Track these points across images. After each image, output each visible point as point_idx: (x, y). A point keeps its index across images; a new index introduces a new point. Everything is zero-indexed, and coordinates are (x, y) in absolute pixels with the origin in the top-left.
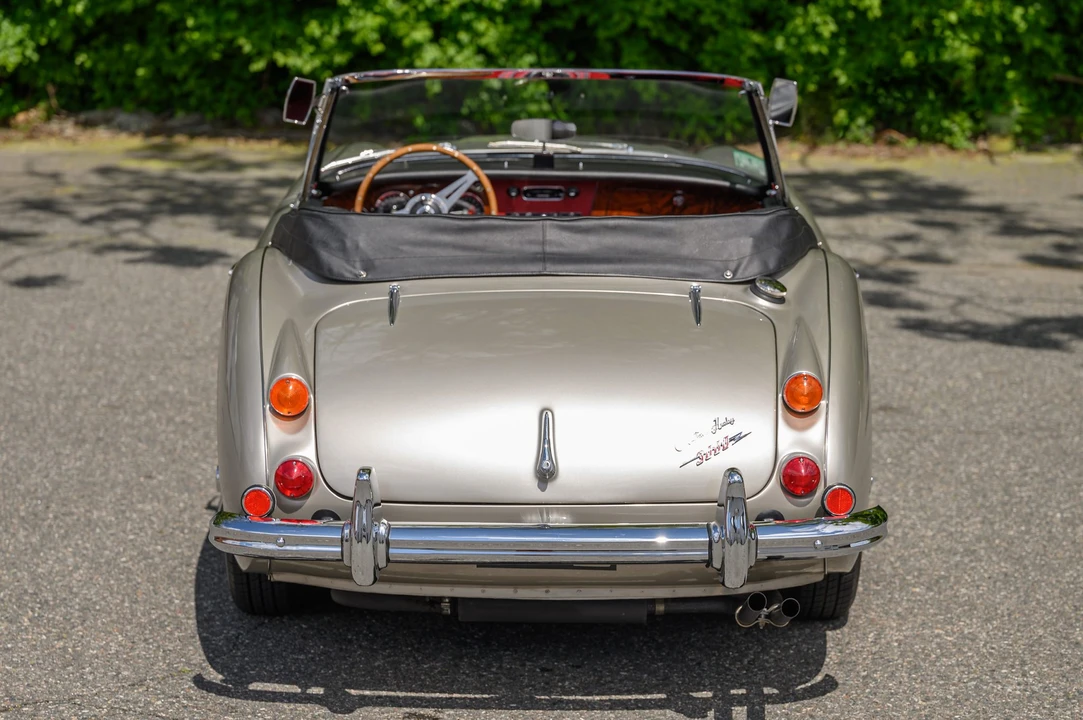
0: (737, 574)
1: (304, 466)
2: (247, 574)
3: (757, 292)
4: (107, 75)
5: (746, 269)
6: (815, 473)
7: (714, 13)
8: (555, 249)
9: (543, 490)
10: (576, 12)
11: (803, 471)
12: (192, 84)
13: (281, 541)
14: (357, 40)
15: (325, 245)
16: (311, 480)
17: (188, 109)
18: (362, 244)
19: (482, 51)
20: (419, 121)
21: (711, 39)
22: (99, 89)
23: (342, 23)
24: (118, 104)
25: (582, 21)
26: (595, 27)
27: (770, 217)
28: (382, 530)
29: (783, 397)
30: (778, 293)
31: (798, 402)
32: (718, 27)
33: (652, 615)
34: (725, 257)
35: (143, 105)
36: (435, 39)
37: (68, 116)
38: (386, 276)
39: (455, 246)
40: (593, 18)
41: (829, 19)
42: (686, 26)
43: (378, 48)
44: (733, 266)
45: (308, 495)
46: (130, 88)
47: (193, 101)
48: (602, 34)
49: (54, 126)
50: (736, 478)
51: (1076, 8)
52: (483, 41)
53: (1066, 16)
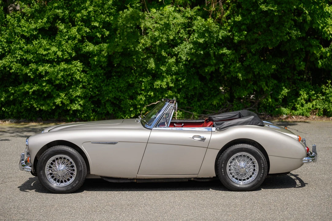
4: (7, 112)
7: (123, 97)
10: (97, 98)
12: (24, 113)
14: (57, 104)
17: (23, 118)
19: (80, 105)
20: (68, 119)
21: (123, 101)
22: (6, 114)
23: (54, 101)
24: (10, 118)
25: (98, 99)
26: (101, 100)
32: (124, 99)
35: (15, 118)
36: (71, 103)
40: (101, 98)
41: (144, 97)
42: (118, 99)
43: (61, 105)
47: (24, 116)
48: (102, 101)
51: (190, 94)
52: (80, 103)
53: (188, 96)
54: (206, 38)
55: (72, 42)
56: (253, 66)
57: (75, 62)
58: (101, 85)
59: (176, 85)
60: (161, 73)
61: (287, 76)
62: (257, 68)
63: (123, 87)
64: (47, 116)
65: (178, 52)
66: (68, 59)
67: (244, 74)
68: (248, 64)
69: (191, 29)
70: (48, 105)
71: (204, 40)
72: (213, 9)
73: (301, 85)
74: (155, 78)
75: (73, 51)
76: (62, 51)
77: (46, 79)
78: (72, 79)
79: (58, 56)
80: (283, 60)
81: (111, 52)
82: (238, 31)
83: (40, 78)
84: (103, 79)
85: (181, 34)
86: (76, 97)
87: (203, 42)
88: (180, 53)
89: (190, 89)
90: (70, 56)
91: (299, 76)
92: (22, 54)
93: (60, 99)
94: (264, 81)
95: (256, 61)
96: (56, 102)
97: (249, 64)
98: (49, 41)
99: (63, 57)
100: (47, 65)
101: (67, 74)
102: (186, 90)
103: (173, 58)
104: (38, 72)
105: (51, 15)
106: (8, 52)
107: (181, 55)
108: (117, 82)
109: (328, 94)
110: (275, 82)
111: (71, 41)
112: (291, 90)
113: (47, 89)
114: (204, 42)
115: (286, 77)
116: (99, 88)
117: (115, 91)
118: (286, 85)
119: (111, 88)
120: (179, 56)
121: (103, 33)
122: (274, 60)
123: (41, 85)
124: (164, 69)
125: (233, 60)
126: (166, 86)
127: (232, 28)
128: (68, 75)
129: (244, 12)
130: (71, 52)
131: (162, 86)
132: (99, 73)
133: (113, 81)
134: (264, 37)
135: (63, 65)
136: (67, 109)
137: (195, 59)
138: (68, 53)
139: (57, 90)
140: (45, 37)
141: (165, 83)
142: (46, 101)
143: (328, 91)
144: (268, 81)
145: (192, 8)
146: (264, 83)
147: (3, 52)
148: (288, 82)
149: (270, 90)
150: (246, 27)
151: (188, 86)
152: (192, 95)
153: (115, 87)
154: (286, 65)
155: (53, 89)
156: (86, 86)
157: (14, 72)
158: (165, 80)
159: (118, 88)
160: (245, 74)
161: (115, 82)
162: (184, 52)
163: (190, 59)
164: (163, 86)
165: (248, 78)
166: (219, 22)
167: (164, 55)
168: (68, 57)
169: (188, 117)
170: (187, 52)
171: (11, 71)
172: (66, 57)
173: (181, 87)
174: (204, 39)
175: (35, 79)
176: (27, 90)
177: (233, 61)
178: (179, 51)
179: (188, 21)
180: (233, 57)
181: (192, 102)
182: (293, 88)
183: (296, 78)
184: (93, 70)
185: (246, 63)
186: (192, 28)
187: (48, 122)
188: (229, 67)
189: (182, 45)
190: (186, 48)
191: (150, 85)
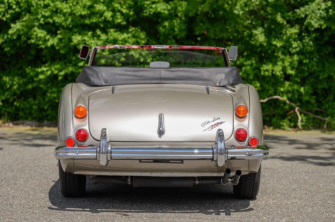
0: (221, 161)
1: (85, 131)
2: (65, 173)
3: (227, 89)
4: (23, 110)
5: (223, 82)
6: (246, 134)
8: (164, 76)
9: (160, 137)
11: (242, 133)
13: (77, 152)
15: (92, 76)
16: (87, 135)
17: (48, 120)
18: (104, 75)
22: (21, 114)
24: (27, 119)
27: (230, 68)
28: (109, 148)
29: (235, 113)
30: (233, 89)
31: (240, 113)
33: (194, 185)
34: (216, 79)
35: (34, 119)
37: (10, 122)
38: (111, 84)
39: (133, 76)
44: (219, 81)
45: (86, 140)
46: (31, 114)
47: (50, 117)
49: (7, 124)
50: (221, 131)
51: (320, 87)
53: (317, 90)
57: (133, 29)
59: (299, 70)
60: (274, 52)
65: (306, 16)
66: (122, 23)
74: (264, 59)
75: (132, 10)
76: (114, 11)
78: (126, 57)
79: (105, 18)
81: (192, 11)
83: (74, 55)
88: (310, 16)
89: (321, 78)
90: (125, 19)
92: (47, 14)
99: (113, 21)
100: (88, 34)
102: (314, 80)
103: (294, 28)
104: (72, 44)
106: (26, 11)
107: (311, 19)
120: (307, 21)
123: (76, 65)
124: (279, 44)
126: (282, 72)
130: (128, 12)
131: (274, 73)
135: (113, 34)
138: (122, 14)
141: (280, 68)
147: (17, 10)
151: (318, 74)
152: (324, 89)
157: (34, 44)
158: (280, 63)
162: (316, 15)
163: (325, 26)
164: (276, 72)
167: (281, 22)
168: (122, 22)
169: (318, 125)
170: (320, 16)
171: (29, 42)
172: (119, 21)
173: (306, 74)
175: (68, 56)
176: (56, 72)
178: (307, 13)
181: (324, 102)
189: (314, 4)
190: (319, 9)
191: (255, 72)
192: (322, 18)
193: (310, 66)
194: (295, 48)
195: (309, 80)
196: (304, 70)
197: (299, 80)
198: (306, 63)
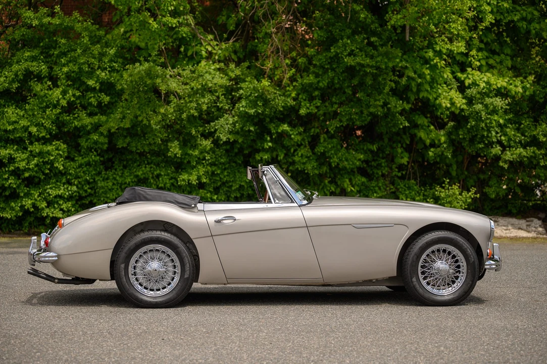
10: (89, 200)
14: (26, 207)
19: (62, 210)
23: (21, 202)
36: (48, 207)
43: (32, 210)
52: (62, 207)
54: (258, 108)
55: (52, 110)
56: (330, 154)
57: (56, 142)
58: (96, 179)
59: (212, 181)
60: (189, 162)
61: (382, 172)
62: (335, 157)
63: (129, 182)
64: (10, 226)
65: (216, 130)
66: (47, 137)
67: (315, 167)
68: (322, 151)
69: (236, 94)
70: (12, 209)
71: (256, 111)
72: (269, 65)
73: (402, 186)
74: (180, 170)
75: (54, 125)
76: (38, 125)
77: (10, 169)
78: (51, 169)
79: (30, 133)
80: (375, 148)
82: (307, 99)
84: (98, 169)
85: (221, 102)
86: (55, 197)
87: (254, 113)
88: (219, 130)
89: (233, 188)
90: (49, 133)
91: (399, 172)
93: (32, 200)
94: (346, 178)
95: (334, 147)
96: (25, 206)
97: (324, 150)
98: (17, 110)
99: (38, 135)
100: (13, 148)
101: (45, 160)
102: (227, 189)
103: (207, 140)
105: (20, 71)
107: (220, 133)
108: (120, 175)
109: (443, 199)
110: (364, 179)
111: (49, 110)
112: (387, 193)
113: (11, 183)
114: (256, 114)
115: (380, 173)
116: (92, 184)
117: (117, 189)
118: (380, 185)
119: (111, 184)
120: (216, 135)
121: (101, 99)
122: (362, 147)
125: (299, 143)
126: (197, 182)
127: (298, 95)
128: (45, 163)
129: (317, 71)
130: (51, 126)
131: (190, 182)
132: (93, 161)
133: (115, 174)
134: (348, 109)
135: (37, 148)
136: (43, 216)
137: (240, 141)
138: (45, 128)
139: (27, 186)
140: (10, 104)
141: (196, 177)
142: (10, 202)
143: (444, 194)
144: (352, 177)
145: (238, 64)
146: (347, 180)
148: (382, 181)
149: (355, 191)
150: (320, 94)
151: (231, 184)
153: (118, 183)
154: (381, 155)
155: (20, 184)
156: (73, 181)
158: (195, 173)
159: (121, 184)
160: (317, 165)
161: (118, 174)
162: (225, 129)
163: (232, 140)
164: (192, 181)
165: (321, 172)
166: (279, 84)
167: (195, 135)
168: (47, 135)
170: (228, 130)
172: (44, 134)
173: (219, 184)
174: (255, 109)
177: (299, 146)
178: (216, 128)
179: (230, 84)
180: (300, 140)
182: (390, 189)
183: (395, 175)
184: (84, 156)
185: (319, 150)
186: (238, 93)
187: (10, 236)
188: (293, 155)
189: (222, 119)
190: (227, 124)
191: (171, 181)
192: (230, 133)
193: (222, 177)
194: (208, 160)
195: (223, 189)
196: (216, 180)
197: (212, 190)
198: (217, 173)
